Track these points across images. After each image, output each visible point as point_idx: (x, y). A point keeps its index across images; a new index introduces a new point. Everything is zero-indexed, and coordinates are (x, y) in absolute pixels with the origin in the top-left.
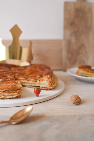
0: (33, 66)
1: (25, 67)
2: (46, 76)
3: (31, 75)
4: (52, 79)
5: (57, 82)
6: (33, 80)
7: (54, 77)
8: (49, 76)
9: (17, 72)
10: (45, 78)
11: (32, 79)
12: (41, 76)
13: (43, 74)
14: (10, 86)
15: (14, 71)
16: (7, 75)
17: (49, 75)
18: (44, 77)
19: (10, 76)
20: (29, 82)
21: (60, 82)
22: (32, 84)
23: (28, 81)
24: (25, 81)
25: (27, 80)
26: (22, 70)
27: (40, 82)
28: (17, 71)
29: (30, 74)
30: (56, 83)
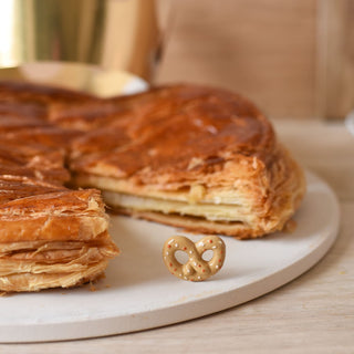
0: (164, 94)
1: (122, 103)
2: (238, 161)
3: (153, 152)
4: (272, 177)
5: (300, 190)
6: (170, 182)
7: (281, 163)
8: (255, 165)
9: (78, 134)
10: (232, 174)
11: (161, 174)
12: (214, 162)
13: (223, 148)
14: (47, 224)
15: (66, 127)
16: (26, 150)
17: (255, 159)
18: (228, 165)
19: (43, 154)
20: (145, 191)
21: (315, 187)
22: (160, 200)
23: (141, 183)
24: (123, 186)
25: (133, 180)
26: (104, 119)
27: (205, 194)
28: (80, 126)
29: (149, 144)
30: (294, 195)
